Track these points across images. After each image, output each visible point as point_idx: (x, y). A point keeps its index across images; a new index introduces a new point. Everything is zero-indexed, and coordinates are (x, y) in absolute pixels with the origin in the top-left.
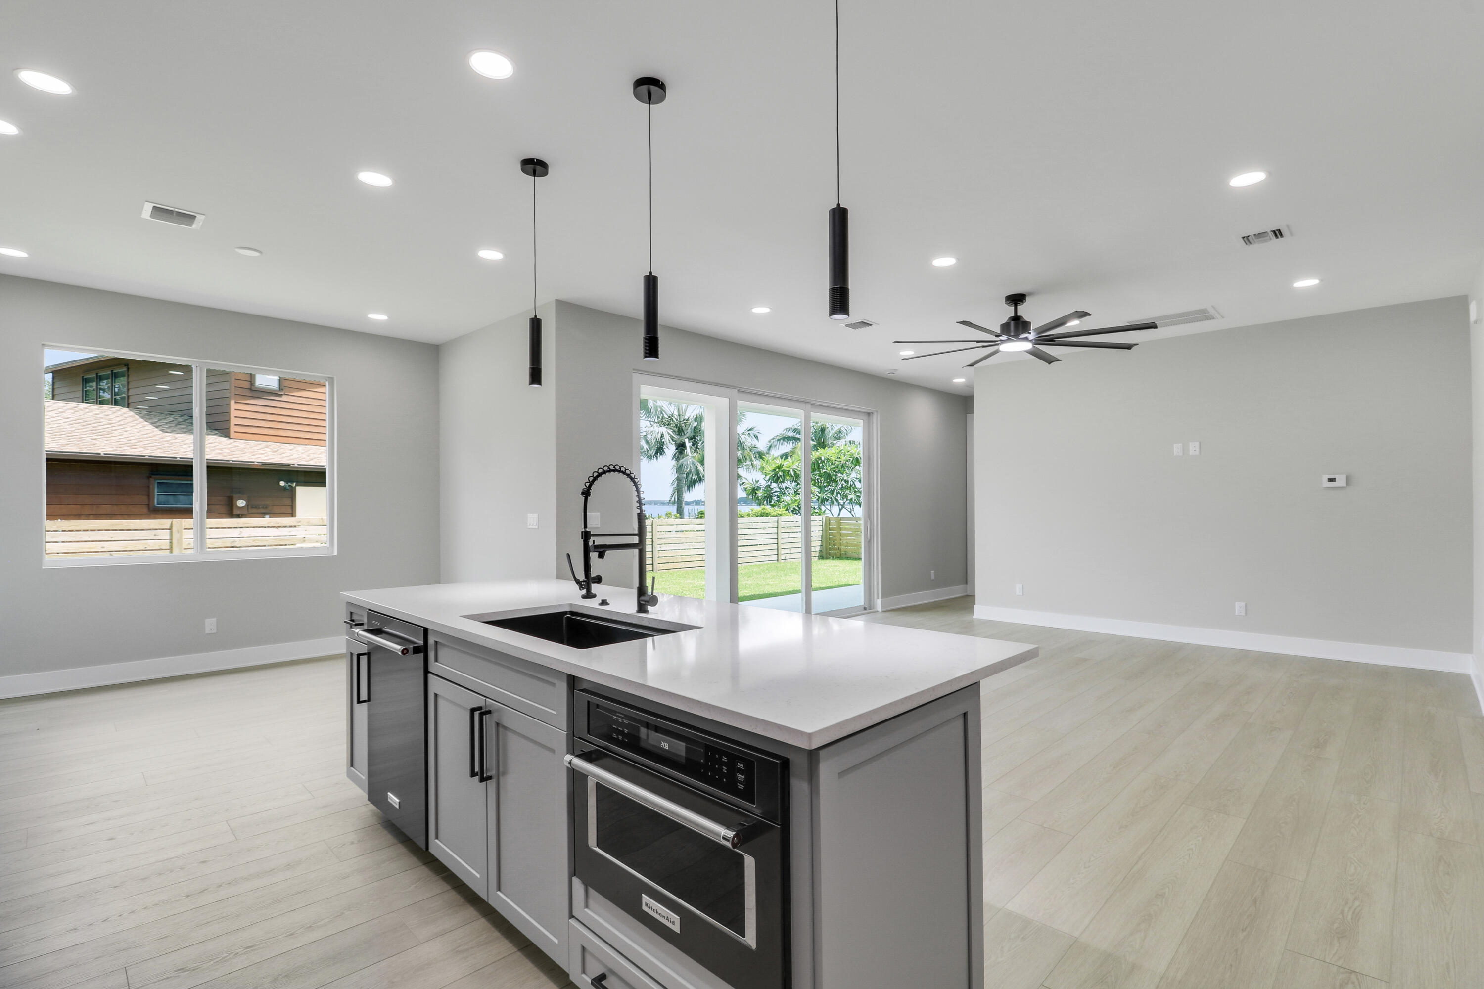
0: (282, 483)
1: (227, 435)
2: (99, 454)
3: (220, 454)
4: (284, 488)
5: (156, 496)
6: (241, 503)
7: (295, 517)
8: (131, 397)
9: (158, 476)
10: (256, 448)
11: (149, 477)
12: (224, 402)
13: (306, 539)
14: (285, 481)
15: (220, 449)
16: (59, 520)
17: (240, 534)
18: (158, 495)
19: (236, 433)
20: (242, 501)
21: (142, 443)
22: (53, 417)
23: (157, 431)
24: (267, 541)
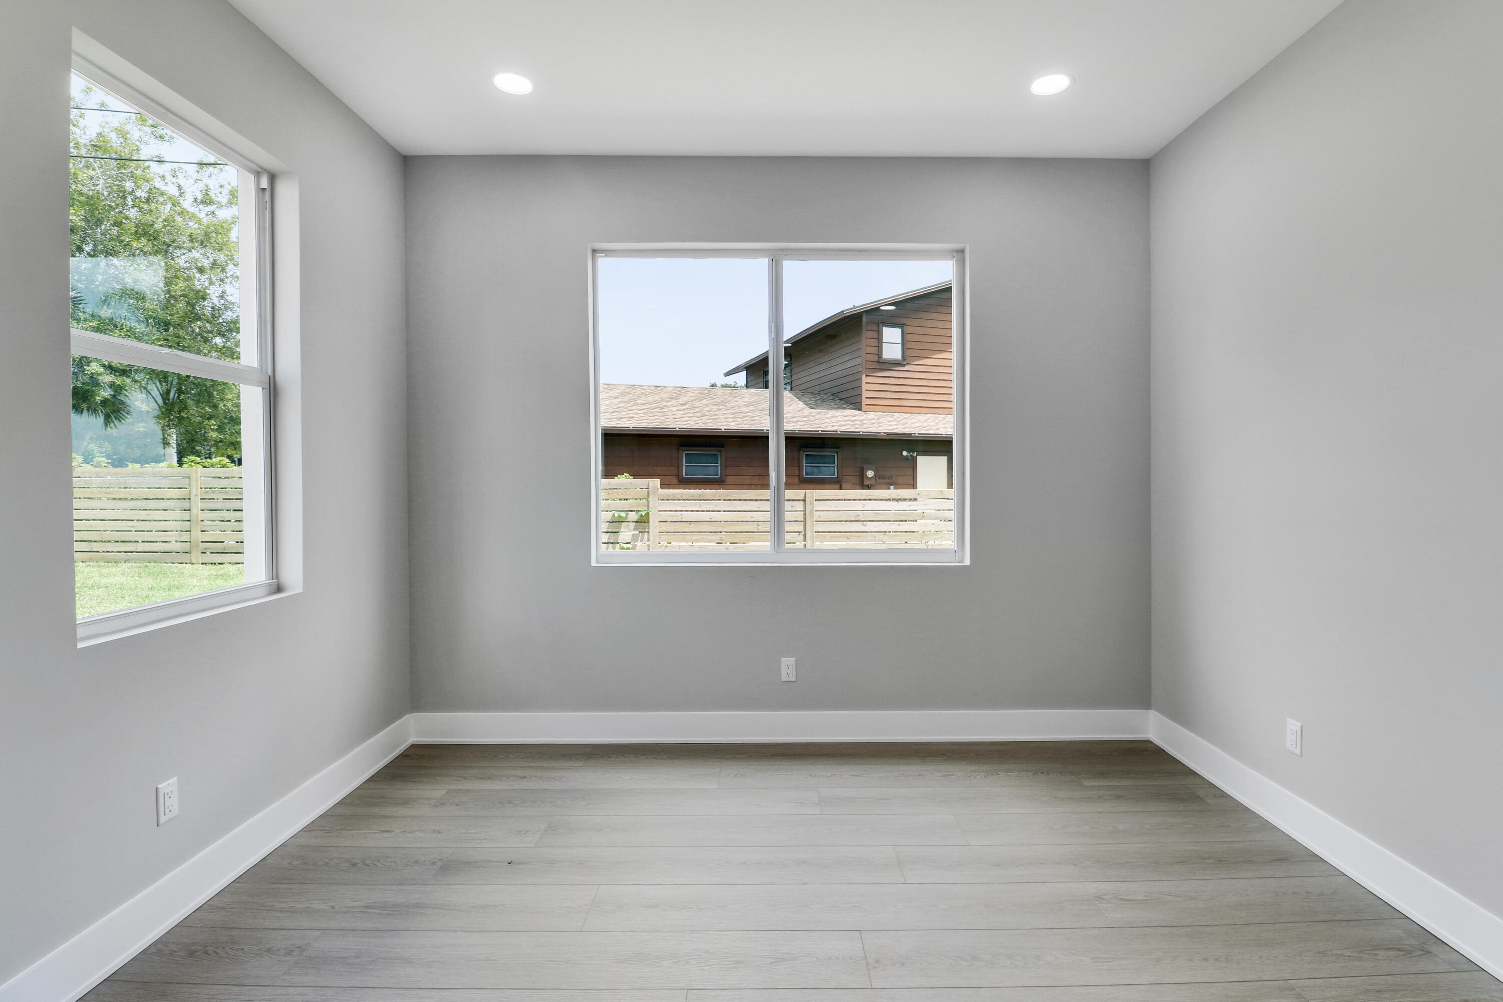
0: (905, 453)
1: (860, 409)
2: (763, 430)
3: (853, 426)
4: (906, 458)
6: (870, 474)
7: (917, 489)
8: (793, 382)
9: (806, 449)
10: (883, 419)
11: (799, 450)
12: (856, 377)
13: (925, 514)
14: (907, 452)
15: (853, 422)
16: (722, 490)
17: (863, 507)
18: (806, 466)
19: (867, 406)
20: (871, 471)
21: (794, 420)
22: (737, 402)
23: (807, 408)
24: (888, 515)
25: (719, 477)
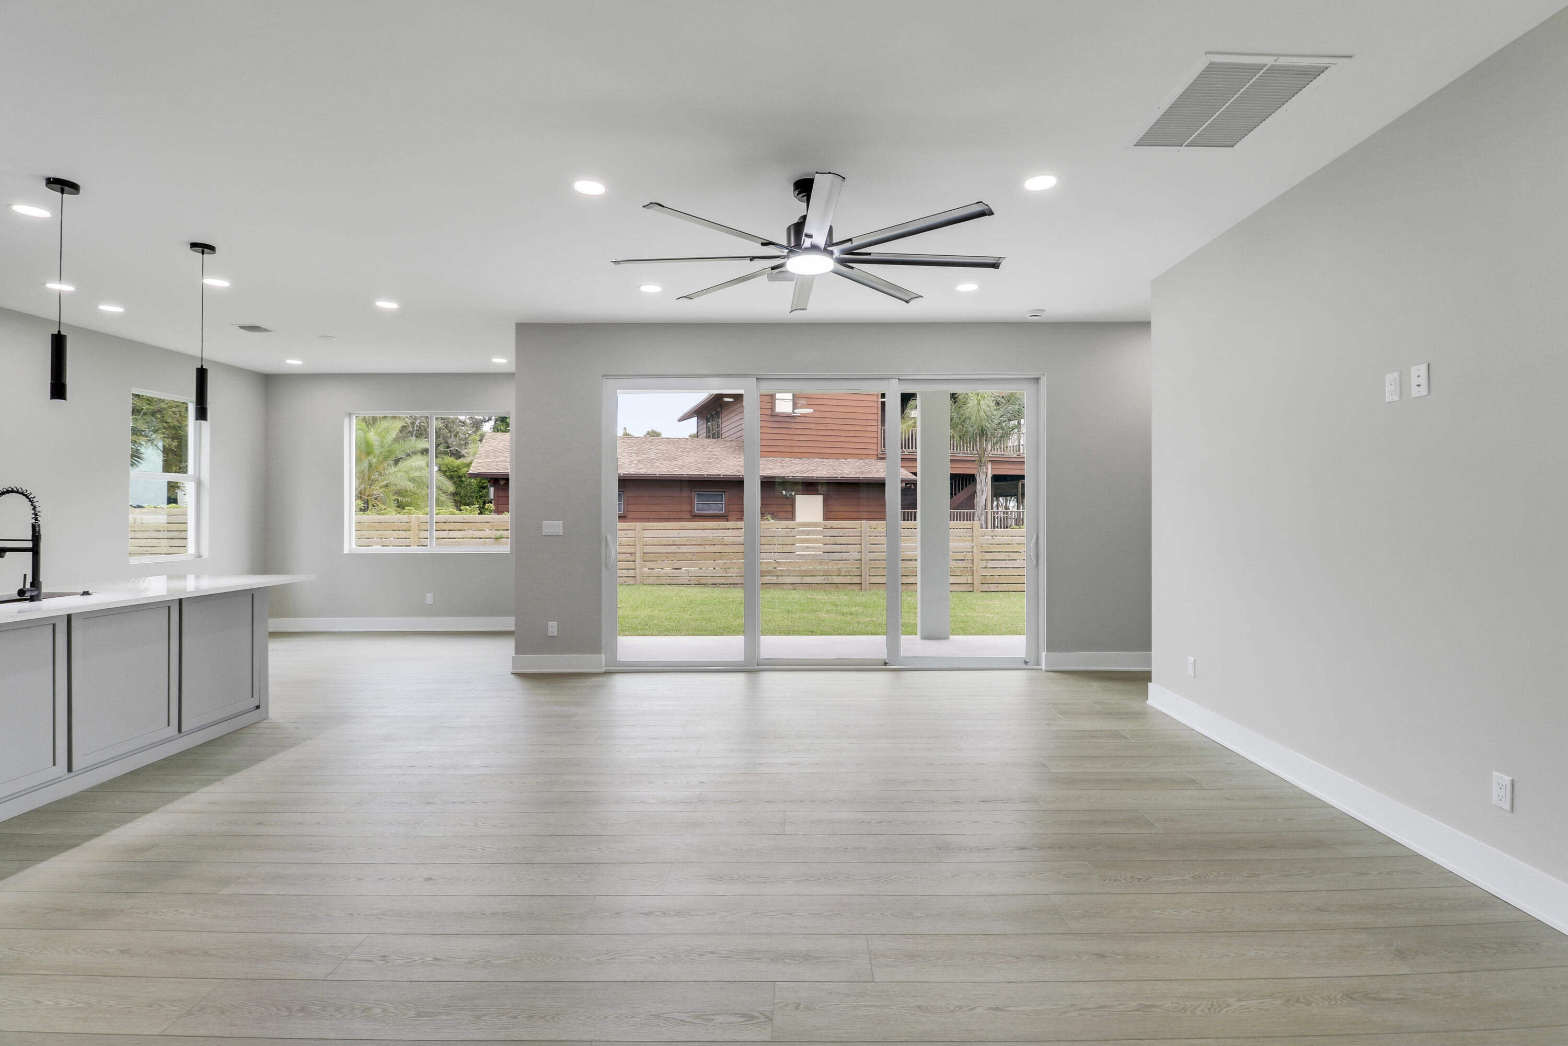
0: (784, 492)
4: (786, 497)
5: (696, 504)
7: (795, 520)
11: (693, 490)
14: (787, 491)
18: (697, 504)
25: (622, 512)
